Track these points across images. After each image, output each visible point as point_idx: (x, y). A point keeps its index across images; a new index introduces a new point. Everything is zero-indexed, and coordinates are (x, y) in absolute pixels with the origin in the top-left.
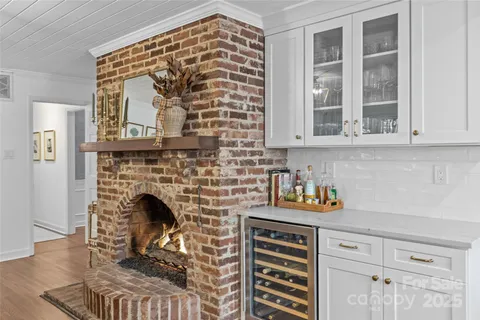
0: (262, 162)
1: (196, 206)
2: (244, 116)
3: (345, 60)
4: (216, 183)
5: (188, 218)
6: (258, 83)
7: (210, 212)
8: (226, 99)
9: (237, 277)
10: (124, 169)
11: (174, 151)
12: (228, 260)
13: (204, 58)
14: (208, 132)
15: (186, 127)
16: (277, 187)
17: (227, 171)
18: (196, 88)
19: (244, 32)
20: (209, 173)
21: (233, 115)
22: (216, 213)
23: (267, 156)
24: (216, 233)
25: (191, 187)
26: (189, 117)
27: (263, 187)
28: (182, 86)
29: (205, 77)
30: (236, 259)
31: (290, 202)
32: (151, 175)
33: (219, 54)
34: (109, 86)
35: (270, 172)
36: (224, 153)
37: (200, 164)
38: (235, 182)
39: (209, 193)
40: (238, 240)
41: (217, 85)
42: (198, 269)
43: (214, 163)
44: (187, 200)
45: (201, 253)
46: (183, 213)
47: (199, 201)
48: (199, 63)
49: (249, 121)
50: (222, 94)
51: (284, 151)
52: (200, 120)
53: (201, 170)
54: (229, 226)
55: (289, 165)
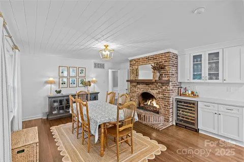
0: (177, 85)
1: (162, 95)
2: (174, 75)
3: (203, 62)
4: (169, 90)
5: (159, 98)
6: (176, 67)
7: (167, 97)
8: (171, 71)
9: (172, 112)
10: (139, 86)
11: (157, 83)
12: (171, 108)
13: (165, 62)
14: (166, 79)
15: (159, 77)
16: (180, 91)
17: (171, 88)
18: (163, 68)
19: (174, 55)
20: (167, 88)
21: (172, 75)
22: (169, 97)
23: (178, 84)
24: (169, 102)
25: (160, 91)
26: (160, 75)
27: (177, 91)
28: (159, 68)
29: (165, 66)
30: (172, 108)
31: (184, 95)
32: (147, 88)
33: (169, 61)
34: (134, 67)
35: (178, 88)
36: (170, 83)
37: (164, 86)
38: (172, 90)
39: (166, 92)
40: (173, 104)
41: (169, 68)
42: (163, 110)
43: (168, 86)
44: (159, 94)
45: (164, 106)
46: (158, 97)
47: (163, 94)
48: (163, 62)
49: (174, 76)
50: (170, 70)
51: (181, 83)
52: (164, 76)
53: (164, 88)
54: (171, 100)
55: (182, 86)
